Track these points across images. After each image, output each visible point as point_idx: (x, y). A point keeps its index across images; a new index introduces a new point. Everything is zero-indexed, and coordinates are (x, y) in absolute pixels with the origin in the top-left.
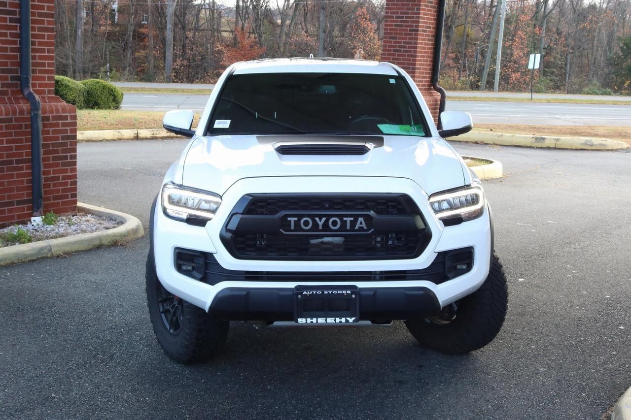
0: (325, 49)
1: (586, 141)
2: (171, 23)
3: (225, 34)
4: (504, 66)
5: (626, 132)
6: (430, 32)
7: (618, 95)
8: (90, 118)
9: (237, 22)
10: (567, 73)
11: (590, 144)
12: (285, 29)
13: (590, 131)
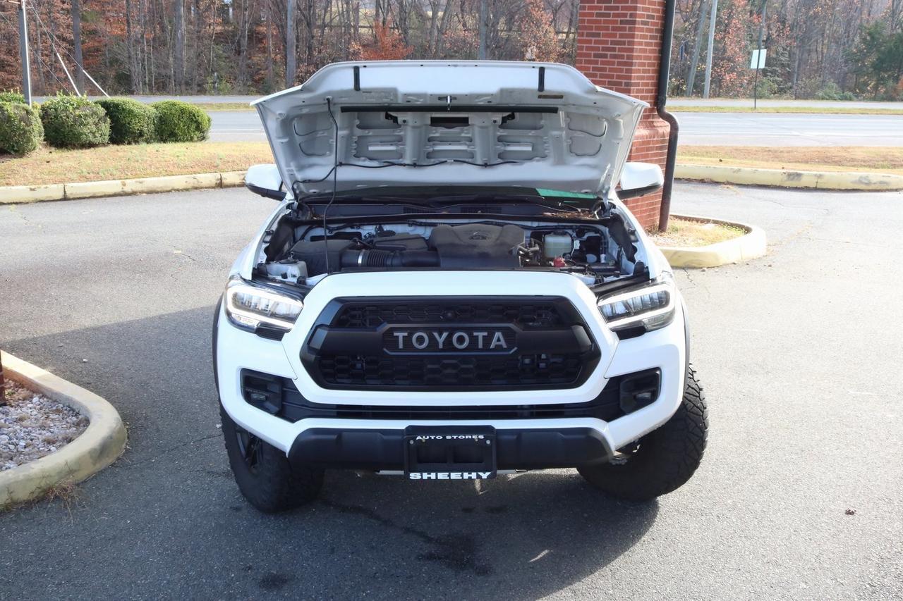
0: (487, 47)
1: (861, 177)
2: (293, 18)
3: (362, 31)
4: (715, 65)
5: (893, 155)
6: (653, 24)
7: (860, 100)
8: (157, 157)
9: (377, 14)
10: (794, 72)
11: (866, 182)
12: (438, 23)
13: (844, 154)
